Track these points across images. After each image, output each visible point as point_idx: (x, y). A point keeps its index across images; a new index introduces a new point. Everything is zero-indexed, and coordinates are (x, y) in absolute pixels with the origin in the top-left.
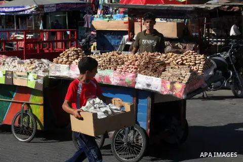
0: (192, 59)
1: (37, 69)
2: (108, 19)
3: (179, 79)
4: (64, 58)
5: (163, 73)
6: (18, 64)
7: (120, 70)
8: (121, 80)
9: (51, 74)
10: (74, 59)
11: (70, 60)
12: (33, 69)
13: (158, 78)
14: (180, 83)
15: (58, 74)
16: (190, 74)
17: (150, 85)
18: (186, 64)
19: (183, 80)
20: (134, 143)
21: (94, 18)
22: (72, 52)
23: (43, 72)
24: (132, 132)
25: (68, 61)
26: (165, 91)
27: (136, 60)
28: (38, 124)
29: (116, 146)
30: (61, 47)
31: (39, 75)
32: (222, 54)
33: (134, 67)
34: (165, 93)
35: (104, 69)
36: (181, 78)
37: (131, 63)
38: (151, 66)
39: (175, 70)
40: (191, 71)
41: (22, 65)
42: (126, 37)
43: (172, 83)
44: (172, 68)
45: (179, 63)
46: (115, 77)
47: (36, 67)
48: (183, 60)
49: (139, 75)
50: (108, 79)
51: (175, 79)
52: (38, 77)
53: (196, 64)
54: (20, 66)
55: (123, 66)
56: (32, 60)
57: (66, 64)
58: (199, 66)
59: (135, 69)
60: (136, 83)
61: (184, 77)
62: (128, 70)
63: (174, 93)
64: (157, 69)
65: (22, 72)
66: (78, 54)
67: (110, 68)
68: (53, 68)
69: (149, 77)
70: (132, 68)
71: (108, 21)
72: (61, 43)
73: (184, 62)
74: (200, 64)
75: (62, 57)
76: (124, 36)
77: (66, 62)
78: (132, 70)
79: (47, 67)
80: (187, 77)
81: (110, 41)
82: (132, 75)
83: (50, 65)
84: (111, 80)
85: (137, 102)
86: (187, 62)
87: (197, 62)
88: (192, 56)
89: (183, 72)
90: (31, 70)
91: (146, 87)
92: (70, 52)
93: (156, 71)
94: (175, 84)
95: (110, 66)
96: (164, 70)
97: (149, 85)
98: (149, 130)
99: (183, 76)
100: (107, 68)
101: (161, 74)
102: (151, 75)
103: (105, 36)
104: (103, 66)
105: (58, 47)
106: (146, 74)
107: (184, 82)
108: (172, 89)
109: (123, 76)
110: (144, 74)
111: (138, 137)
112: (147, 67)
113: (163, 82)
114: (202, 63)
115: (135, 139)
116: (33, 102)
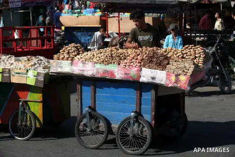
0: (192, 53)
1: (36, 66)
2: (77, 15)
3: (184, 71)
4: (65, 55)
5: (167, 66)
6: (15, 61)
7: (124, 64)
8: (126, 74)
9: (52, 70)
10: (76, 56)
11: (71, 56)
12: (32, 66)
13: (162, 72)
14: (184, 75)
15: (59, 70)
16: (193, 66)
17: (155, 78)
18: (186, 57)
19: (187, 72)
20: (139, 135)
21: (62, 14)
22: (73, 48)
23: (43, 68)
24: (136, 125)
25: (69, 57)
26: (170, 83)
27: (138, 55)
28: (37, 121)
29: (121, 139)
30: (35, 45)
31: (39, 71)
32: (207, 49)
33: (138, 61)
34: (170, 85)
35: (108, 64)
36: (186, 71)
37: (134, 57)
38: (155, 60)
39: (178, 63)
40: (194, 64)
41: (20, 62)
42: (98, 34)
43: (177, 76)
44: (175, 61)
45: (180, 57)
46: (119, 72)
47: (35, 64)
48: (183, 54)
49: (143, 69)
50: (112, 73)
51: (180, 72)
52: (38, 74)
53: (196, 57)
54: (17, 63)
55: (125, 60)
56: (29, 57)
57: (68, 60)
58: (199, 59)
59: (139, 63)
60: (140, 76)
61: (188, 70)
62: (132, 64)
63: (179, 85)
64: (161, 62)
65: (20, 69)
66: (78, 50)
67: (114, 63)
68: (54, 64)
69: (154, 70)
70: (136, 62)
71: (78, 17)
72: (35, 41)
73: (184, 56)
74: (200, 57)
75: (63, 54)
76: (95, 33)
77: (68, 58)
78: (136, 64)
79: (46, 64)
80: (191, 70)
81: (79, 38)
82: (136, 69)
83: (51, 61)
84: (116, 74)
85: (141, 95)
86: (187, 56)
87: (197, 55)
88: (192, 50)
89: (187, 65)
90: (30, 67)
91: (151, 80)
92: (70, 48)
93: (160, 65)
94: (179, 77)
95: (113, 61)
96: (168, 64)
97: (153, 78)
98: (153, 122)
99: (187, 68)
100: (111, 63)
101: (166, 67)
102: (155, 69)
103: (75, 33)
104: (106, 61)
105: (32, 45)
106: (151, 68)
107: (189, 74)
108: (177, 81)
109: (128, 70)
110: (149, 68)
111: (142, 130)
112: (152, 61)
113: (168, 75)
114: (201, 56)
115: (139, 132)
116: (31, 99)
